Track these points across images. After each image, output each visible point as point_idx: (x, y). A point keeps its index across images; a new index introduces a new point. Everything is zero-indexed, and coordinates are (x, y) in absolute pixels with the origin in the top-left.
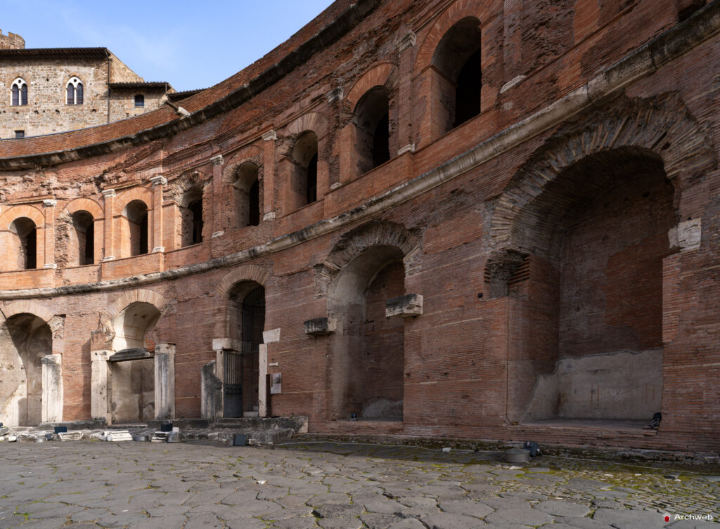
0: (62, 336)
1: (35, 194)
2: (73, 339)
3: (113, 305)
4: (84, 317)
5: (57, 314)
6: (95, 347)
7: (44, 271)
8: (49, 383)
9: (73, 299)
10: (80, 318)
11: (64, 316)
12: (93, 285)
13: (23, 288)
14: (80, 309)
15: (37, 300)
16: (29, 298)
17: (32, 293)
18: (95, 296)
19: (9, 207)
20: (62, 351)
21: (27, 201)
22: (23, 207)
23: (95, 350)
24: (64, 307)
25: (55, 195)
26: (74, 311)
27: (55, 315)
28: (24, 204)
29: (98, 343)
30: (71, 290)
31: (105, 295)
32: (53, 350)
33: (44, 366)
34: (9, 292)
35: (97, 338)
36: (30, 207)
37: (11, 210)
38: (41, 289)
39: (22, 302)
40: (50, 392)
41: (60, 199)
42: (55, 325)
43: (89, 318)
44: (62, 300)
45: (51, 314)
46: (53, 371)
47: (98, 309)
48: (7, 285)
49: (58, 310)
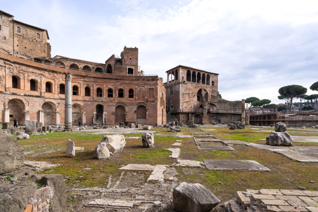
0: (59, 107)
9: (61, 100)
10: (63, 104)
11: (59, 103)
17: (53, 98)
19: (46, 79)
20: (59, 110)
39: (50, 99)
42: (57, 105)
44: (59, 100)
45: (56, 103)
49: (58, 102)
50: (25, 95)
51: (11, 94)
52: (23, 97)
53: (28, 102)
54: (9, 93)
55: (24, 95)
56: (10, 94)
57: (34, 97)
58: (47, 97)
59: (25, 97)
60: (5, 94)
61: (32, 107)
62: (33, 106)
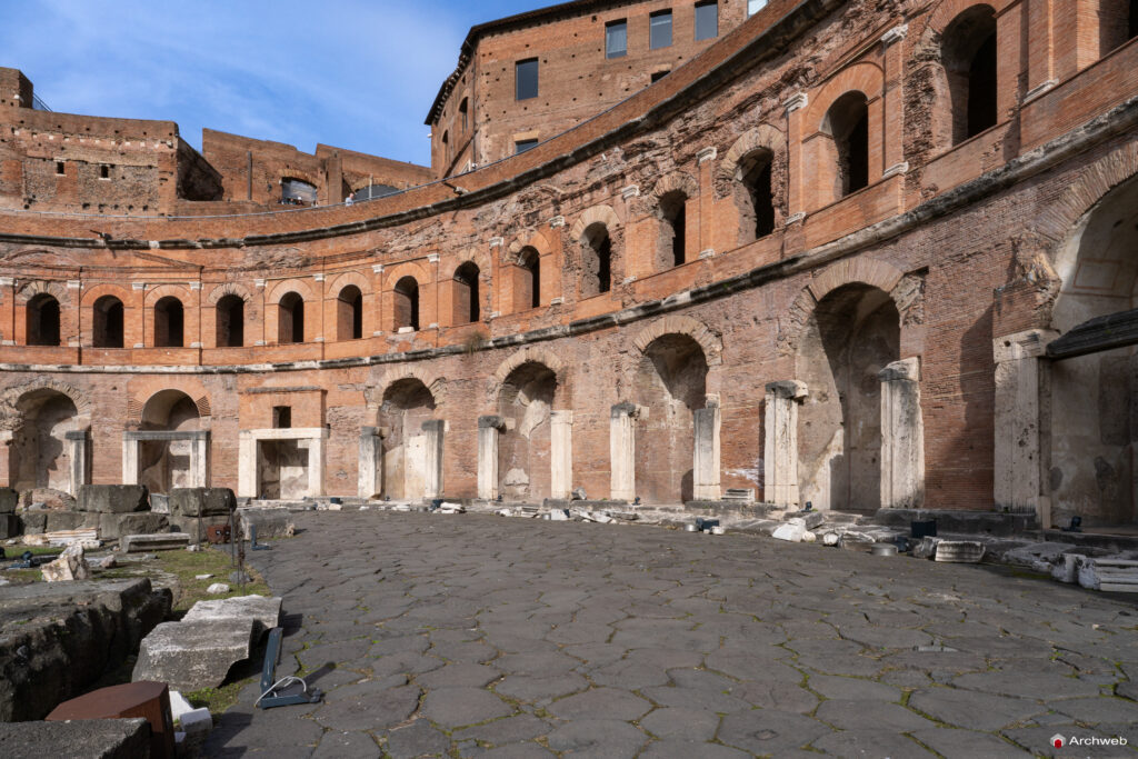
0: (921, 316)
1: (865, 35)
2: (945, 319)
3: (1053, 209)
4: (971, 260)
5: (911, 270)
6: (1005, 325)
7: (884, 185)
8: (895, 421)
10: (961, 266)
11: (923, 272)
12: (996, 175)
13: (846, 232)
14: (963, 245)
15: (870, 253)
16: (854, 251)
18: (1001, 204)
19: (821, 86)
20: (921, 351)
21: (849, 58)
22: (843, 74)
23: (1005, 333)
24: (926, 252)
25: (904, 13)
26: (947, 254)
27: (906, 275)
28: (846, 67)
29: (1014, 315)
30: (941, 206)
31: (1030, 192)
32: (902, 350)
33: (885, 386)
34: (821, 249)
35: (1010, 301)
36: (855, 68)
37: (825, 92)
38: (878, 226)
39: (842, 264)
40: (897, 442)
41: (915, 15)
42: (906, 296)
43: (985, 260)
44: (921, 236)
45: (898, 273)
46: (903, 395)
47: (1010, 232)
48: (818, 236)
49: (912, 262)
50: (699, 298)
51: (641, 313)
52: (696, 309)
53: (719, 335)
54: (631, 315)
55: (693, 295)
56: (639, 318)
57: (748, 292)
58: (815, 252)
59: (708, 309)
60: (623, 323)
61: (739, 370)
62: (745, 359)
